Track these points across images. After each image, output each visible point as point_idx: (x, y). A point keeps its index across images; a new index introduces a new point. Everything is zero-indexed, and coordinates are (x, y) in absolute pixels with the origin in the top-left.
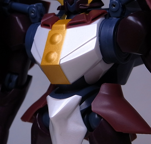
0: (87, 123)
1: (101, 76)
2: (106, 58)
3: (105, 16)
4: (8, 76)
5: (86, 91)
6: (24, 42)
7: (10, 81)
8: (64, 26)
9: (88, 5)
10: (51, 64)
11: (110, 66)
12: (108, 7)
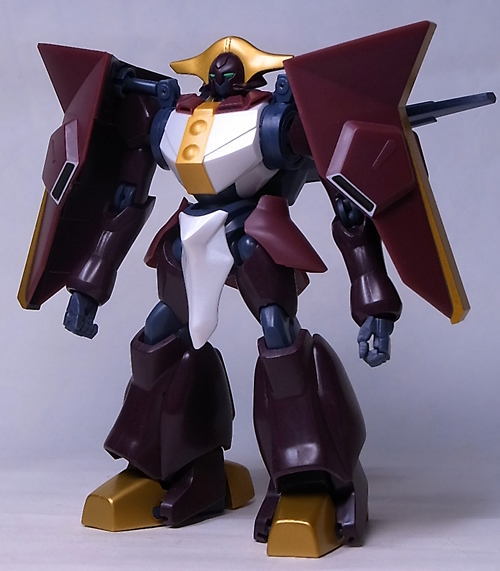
0: (235, 252)
1: (258, 188)
2: (268, 161)
3: (270, 102)
4: (121, 188)
5: (235, 206)
6: (149, 132)
7: (123, 197)
8: (211, 110)
9: (244, 85)
10: (191, 162)
11: (272, 173)
12: (273, 90)
